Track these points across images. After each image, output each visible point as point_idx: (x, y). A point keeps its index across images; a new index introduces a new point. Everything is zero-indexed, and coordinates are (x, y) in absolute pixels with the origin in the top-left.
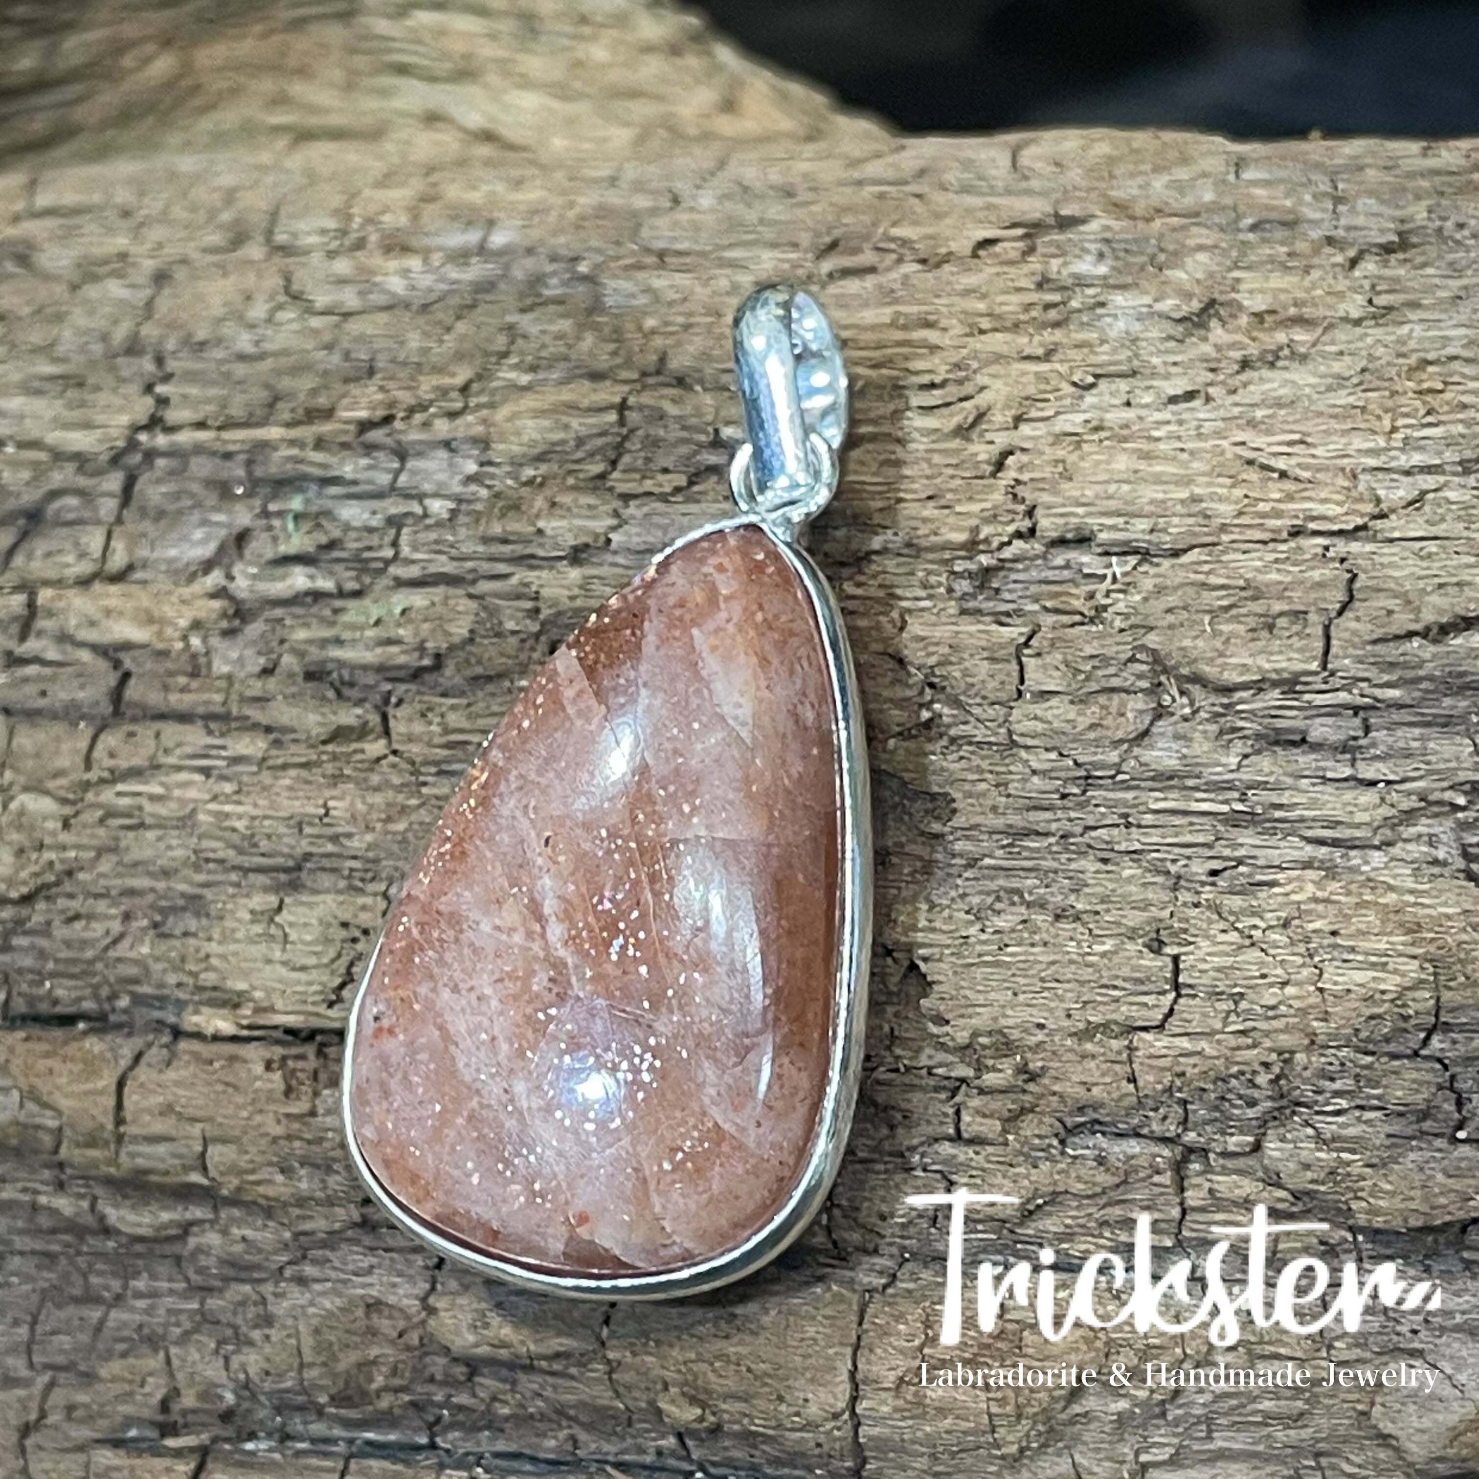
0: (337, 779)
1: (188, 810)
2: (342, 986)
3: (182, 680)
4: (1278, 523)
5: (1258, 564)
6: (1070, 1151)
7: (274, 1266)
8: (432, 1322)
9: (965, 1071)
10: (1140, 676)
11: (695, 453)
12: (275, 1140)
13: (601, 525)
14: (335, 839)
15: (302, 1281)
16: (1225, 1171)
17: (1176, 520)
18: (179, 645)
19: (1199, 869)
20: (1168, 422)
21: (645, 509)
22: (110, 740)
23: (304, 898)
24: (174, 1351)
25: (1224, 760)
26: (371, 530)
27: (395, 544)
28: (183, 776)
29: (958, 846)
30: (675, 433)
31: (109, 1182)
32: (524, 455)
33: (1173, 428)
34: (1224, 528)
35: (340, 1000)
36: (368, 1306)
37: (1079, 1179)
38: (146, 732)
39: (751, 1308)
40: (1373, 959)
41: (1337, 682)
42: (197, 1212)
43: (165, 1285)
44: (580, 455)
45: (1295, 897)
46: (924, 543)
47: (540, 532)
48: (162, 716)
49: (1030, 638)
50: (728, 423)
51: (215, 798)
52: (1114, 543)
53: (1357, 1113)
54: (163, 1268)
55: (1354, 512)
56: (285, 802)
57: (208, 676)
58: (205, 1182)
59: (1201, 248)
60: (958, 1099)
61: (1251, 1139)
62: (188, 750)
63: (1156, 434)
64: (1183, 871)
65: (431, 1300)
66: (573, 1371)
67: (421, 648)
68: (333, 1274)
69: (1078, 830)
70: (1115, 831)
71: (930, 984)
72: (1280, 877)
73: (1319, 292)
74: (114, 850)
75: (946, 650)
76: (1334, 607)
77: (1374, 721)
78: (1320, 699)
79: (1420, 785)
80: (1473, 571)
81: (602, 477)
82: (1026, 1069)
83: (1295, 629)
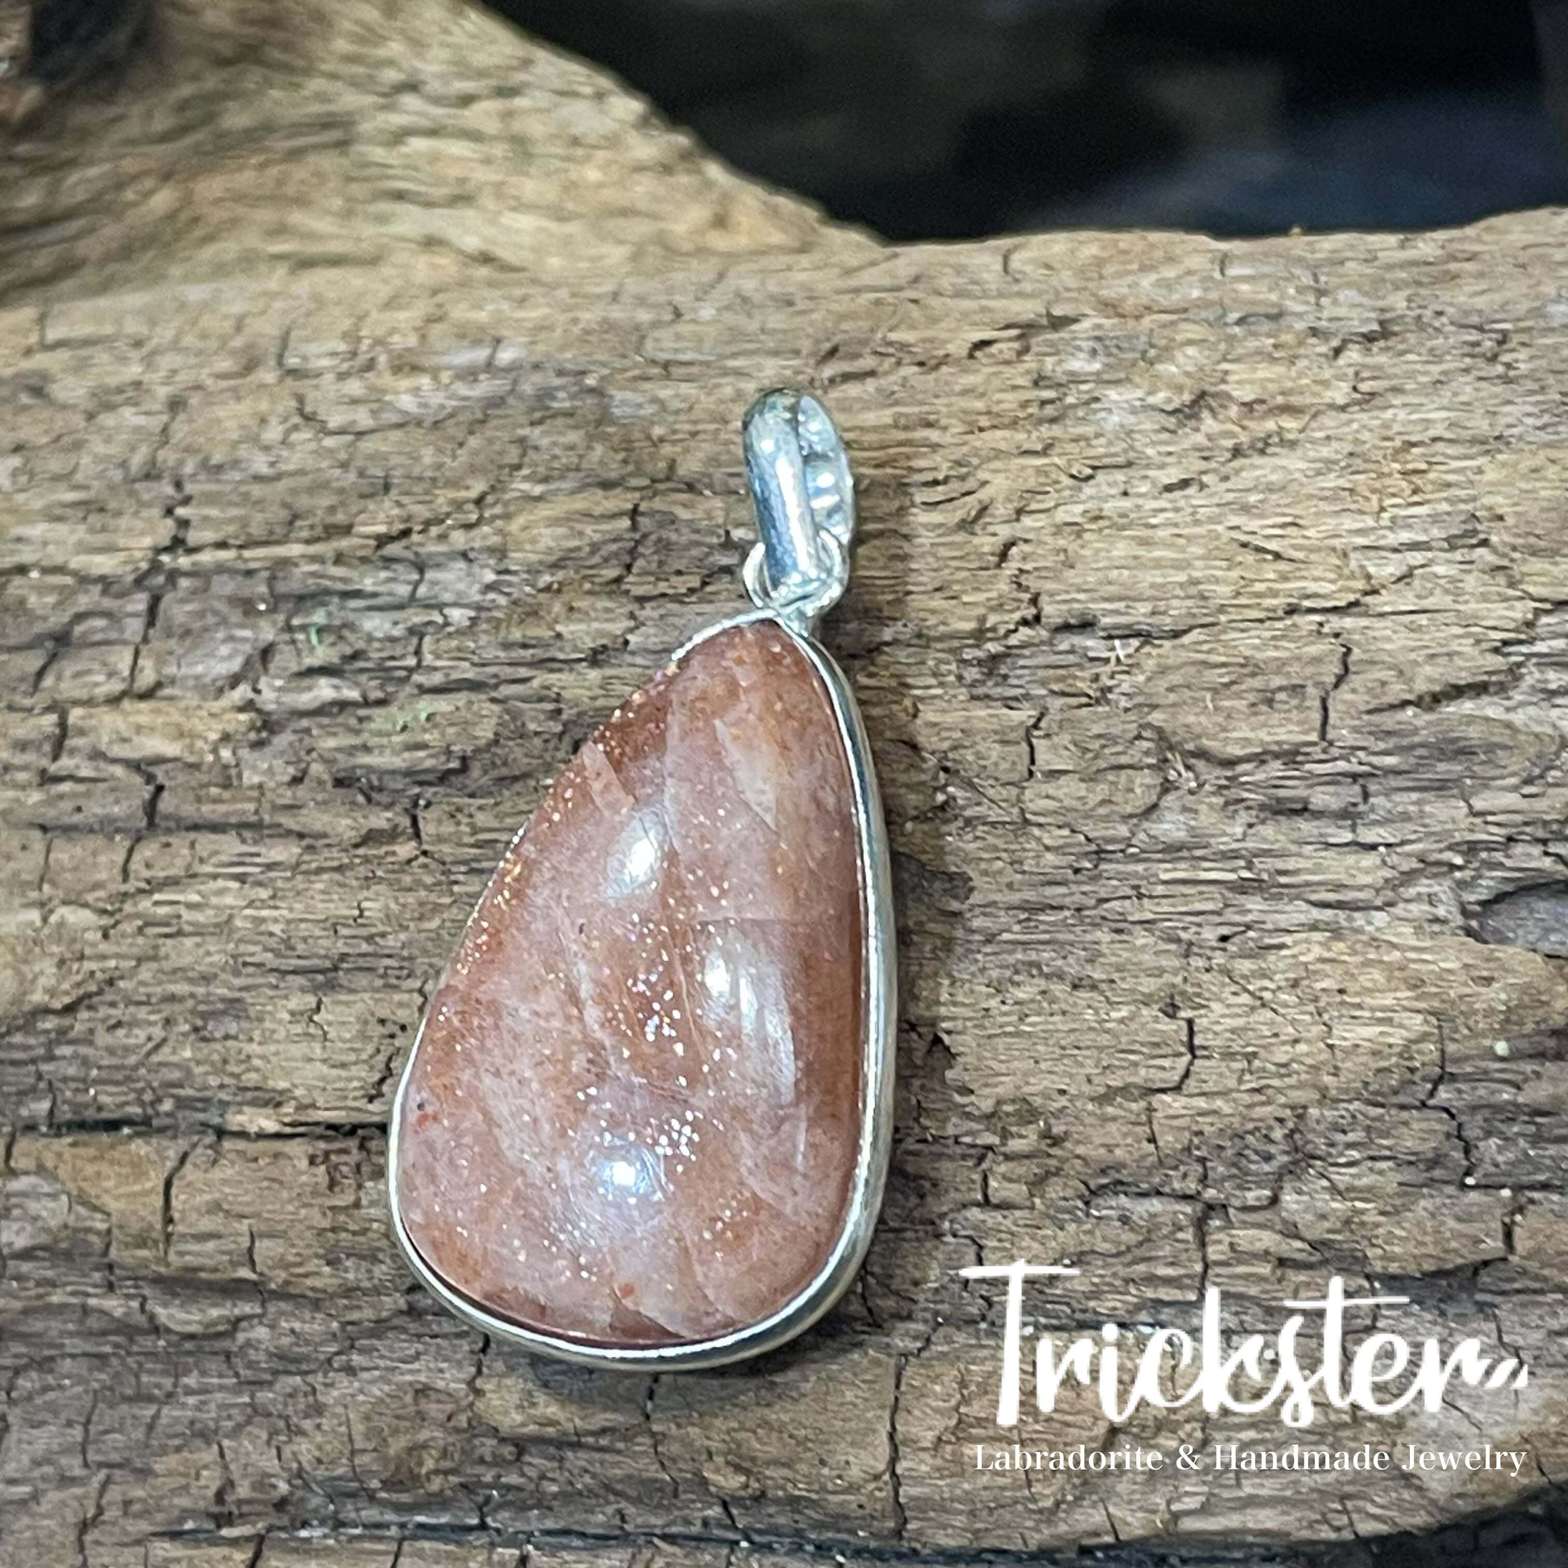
0: (369, 880)
1: (224, 918)
2: (382, 1080)
3: (214, 791)
4: (1275, 602)
5: (1257, 641)
6: (1095, 1212)
7: (322, 1357)
8: (480, 1405)
9: (992, 1139)
10: (1147, 753)
11: (707, 555)
12: (321, 1232)
13: (618, 627)
14: (369, 939)
15: (350, 1371)
16: (1245, 1225)
17: (1175, 603)
18: (210, 758)
19: (1210, 935)
20: (1163, 510)
21: (662, 611)
22: (148, 850)
23: (344, 997)
24: (226, 1443)
25: (1229, 830)
26: (393, 640)
27: (418, 652)
28: (220, 883)
29: (976, 923)
30: (686, 536)
31: (158, 1281)
32: (541, 562)
33: (1170, 515)
35: (380, 1095)
36: (417, 1392)
37: (1105, 1239)
38: (181, 844)
39: (792, 1375)
40: (1379, 1014)
41: (1335, 752)
42: (247, 1308)
43: (215, 1381)
44: (596, 559)
45: (1303, 959)
46: (932, 633)
47: (559, 636)
48: (196, 827)
49: (1039, 720)
50: (739, 525)
51: (250, 905)
52: (1116, 627)
53: (1370, 1164)
54: (213, 1365)
55: (1345, 589)
56: (320, 906)
57: (240, 786)
58: (254, 1277)
59: (1190, 342)
60: (984, 1166)
61: (1267, 1193)
62: (224, 858)
63: (1153, 521)
64: (1194, 938)
65: (479, 1383)
66: (620, 1445)
67: (448, 752)
68: (381, 1363)
69: (1092, 902)
70: (1127, 903)
71: (954, 1056)
72: (1288, 939)
73: (1305, 381)
74: (155, 958)
75: (958, 735)
76: (1330, 680)
77: (1373, 787)
78: (1321, 768)
79: (1419, 847)
80: (1465, 641)
81: (617, 581)
82: (1049, 1134)
83: (1294, 702)
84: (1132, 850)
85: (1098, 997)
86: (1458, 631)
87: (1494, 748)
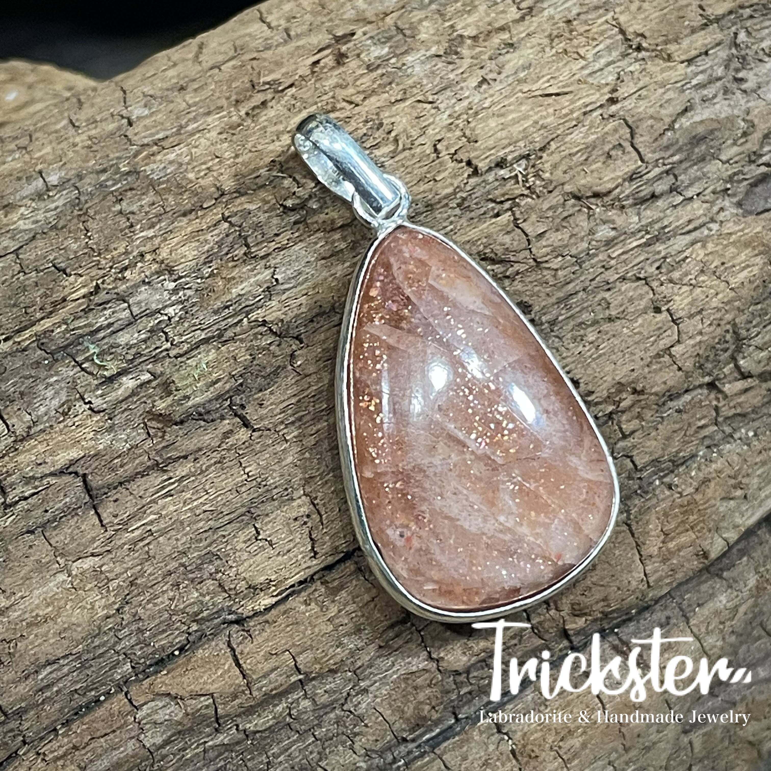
2: (313, 547)
4: (576, 114)
5: (581, 135)
6: (664, 415)
7: (345, 694)
8: (444, 665)
9: (611, 408)
10: (574, 206)
13: (265, 275)
14: (260, 485)
15: (365, 691)
17: (535, 135)
19: (652, 270)
20: (485, 99)
21: (279, 257)
23: (266, 520)
25: (632, 221)
27: (167, 339)
28: (160, 502)
29: (544, 319)
30: (262, 216)
32: (197, 264)
34: (556, 128)
35: (316, 553)
40: (743, 265)
41: (650, 167)
42: (294, 696)
44: (226, 249)
45: (698, 259)
47: (238, 294)
49: (514, 216)
51: (184, 504)
52: (514, 158)
53: (765, 330)
55: (602, 95)
58: (301, 677)
59: (421, 20)
60: (616, 421)
61: (732, 365)
62: (152, 490)
63: (486, 105)
64: (646, 275)
65: (434, 656)
67: (232, 376)
68: (376, 678)
69: (588, 283)
70: (603, 276)
72: (685, 254)
75: (485, 240)
76: (628, 136)
77: (676, 173)
78: (650, 175)
79: (712, 188)
80: (669, 93)
81: (245, 254)
82: (635, 391)
83: (620, 153)
84: (591, 252)
85: (624, 321)
86: (662, 90)
87: (712, 132)
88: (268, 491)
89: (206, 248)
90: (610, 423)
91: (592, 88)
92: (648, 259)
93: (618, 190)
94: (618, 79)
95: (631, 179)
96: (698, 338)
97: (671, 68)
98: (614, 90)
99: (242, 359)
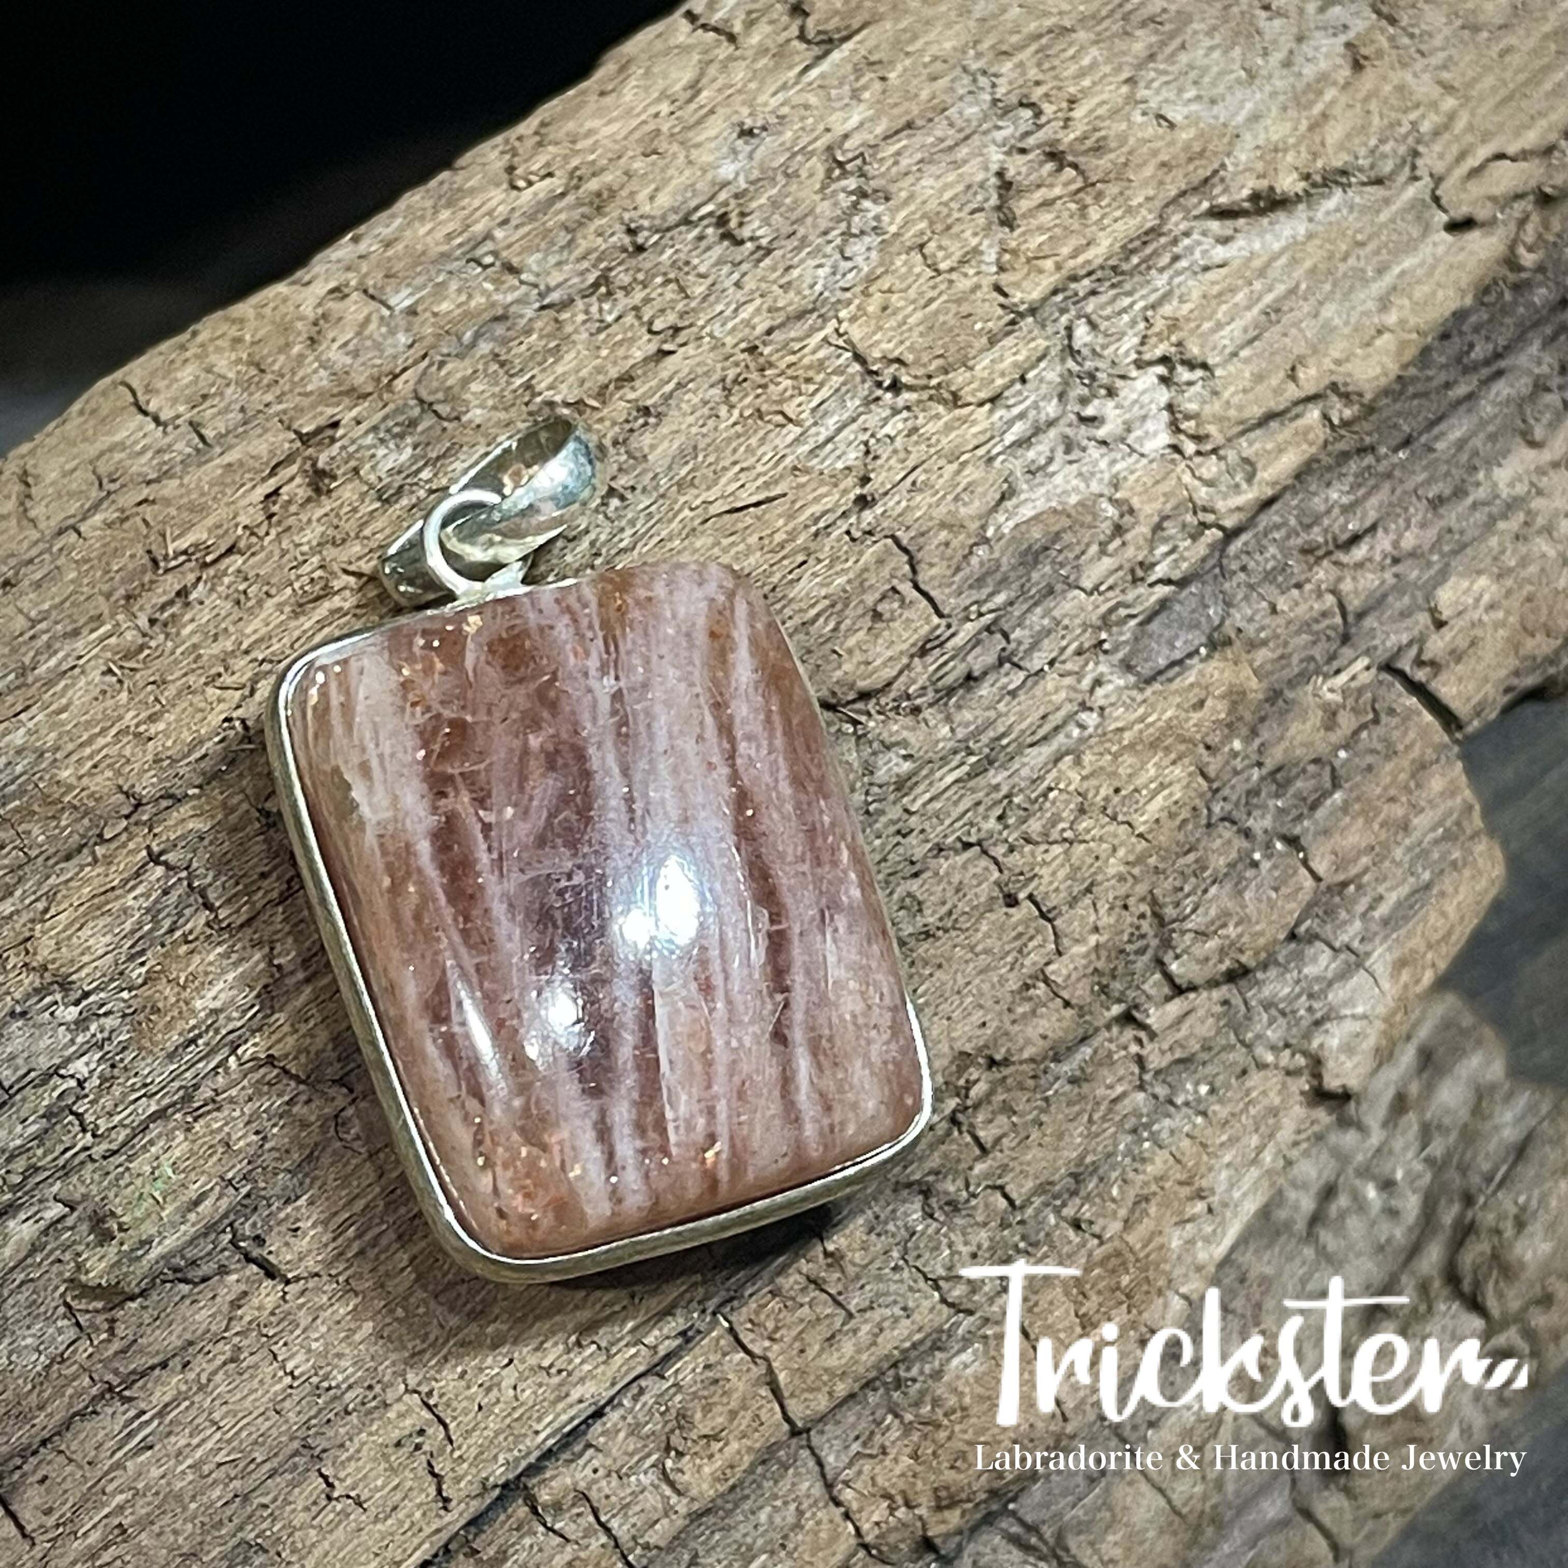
2: (439, 1489)
4: (800, 540)
5: (818, 580)
34: (769, 574)
40: (1154, 785)
41: (957, 620)
45: (1071, 788)
53: (1206, 897)
60: (966, 1127)
64: (983, 835)
70: (900, 849)
76: (906, 569)
77: (1006, 628)
78: (958, 641)
79: (1075, 645)
80: (966, 472)
81: (208, 924)
82: (992, 1063)
83: (896, 605)
85: (953, 933)
86: (955, 466)
87: (1057, 536)
88: (335, 1398)
89: (128, 926)
90: (956, 1133)
91: (822, 483)
92: (978, 804)
93: (902, 679)
94: (867, 452)
95: (923, 652)
96: (1093, 939)
97: (964, 420)
98: (865, 480)
99: (242, 1143)
